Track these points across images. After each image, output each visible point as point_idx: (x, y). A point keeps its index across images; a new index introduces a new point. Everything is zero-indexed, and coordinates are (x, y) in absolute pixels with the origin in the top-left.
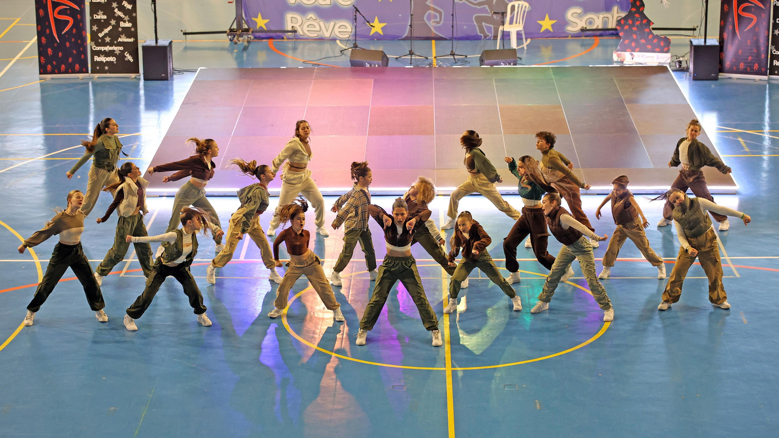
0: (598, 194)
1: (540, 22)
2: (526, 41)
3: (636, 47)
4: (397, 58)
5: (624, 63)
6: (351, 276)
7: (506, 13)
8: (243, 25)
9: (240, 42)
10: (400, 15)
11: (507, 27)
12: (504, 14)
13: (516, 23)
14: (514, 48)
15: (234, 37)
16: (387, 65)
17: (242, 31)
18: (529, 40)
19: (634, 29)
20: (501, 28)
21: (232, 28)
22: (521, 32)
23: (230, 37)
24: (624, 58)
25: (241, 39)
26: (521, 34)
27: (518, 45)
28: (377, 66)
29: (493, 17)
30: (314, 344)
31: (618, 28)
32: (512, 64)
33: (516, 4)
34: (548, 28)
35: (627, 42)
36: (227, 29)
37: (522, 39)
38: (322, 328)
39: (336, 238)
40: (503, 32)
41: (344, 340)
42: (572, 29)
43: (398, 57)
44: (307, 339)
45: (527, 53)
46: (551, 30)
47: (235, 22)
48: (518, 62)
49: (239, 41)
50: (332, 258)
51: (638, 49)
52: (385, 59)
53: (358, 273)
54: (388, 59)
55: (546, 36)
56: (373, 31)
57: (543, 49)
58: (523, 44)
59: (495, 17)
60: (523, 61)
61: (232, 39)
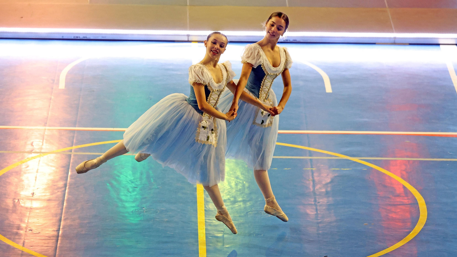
0: (410, 44)
6: (71, 151)
30: (17, 243)
38: (30, 221)
39: (51, 99)
41: (60, 238)
44: (8, 236)
50: (45, 125)
53: (79, 146)
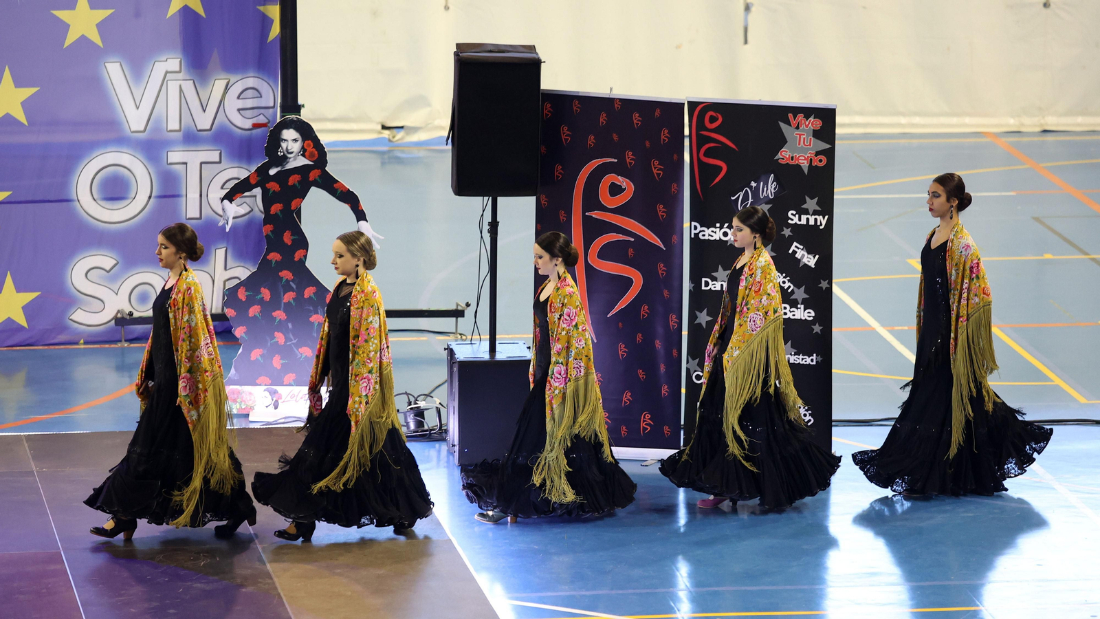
3: (286, 369)
5: (251, 418)
19: (279, 315)
24: (250, 403)
31: (230, 313)
34: (14, 317)
35: (256, 354)
42: (89, 318)
46: (23, 321)
51: (290, 377)
55: (10, 342)
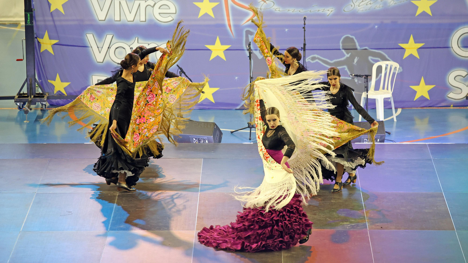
1: (414, 88)
2: (396, 112)
4: (232, 132)
7: (371, 76)
8: (36, 88)
9: (32, 111)
10: (236, 78)
11: (372, 94)
12: (367, 77)
13: (383, 88)
14: (381, 120)
15: (24, 104)
16: (220, 141)
17: (34, 97)
18: (399, 111)
20: (364, 95)
21: (22, 92)
22: (390, 100)
23: (18, 104)
25: (32, 106)
26: (390, 103)
27: (386, 116)
28: (207, 141)
29: (354, 81)
32: (378, 140)
33: (383, 64)
34: (424, 95)
36: (15, 94)
37: (391, 108)
40: (367, 99)
42: (454, 96)
43: (234, 130)
45: (397, 127)
46: (428, 97)
47: (26, 84)
48: (386, 138)
49: (31, 109)
52: (217, 133)
54: (221, 133)
55: (422, 105)
56: (203, 97)
57: (418, 122)
58: (392, 115)
59: (356, 81)
60: (392, 137)
61: (21, 107)
